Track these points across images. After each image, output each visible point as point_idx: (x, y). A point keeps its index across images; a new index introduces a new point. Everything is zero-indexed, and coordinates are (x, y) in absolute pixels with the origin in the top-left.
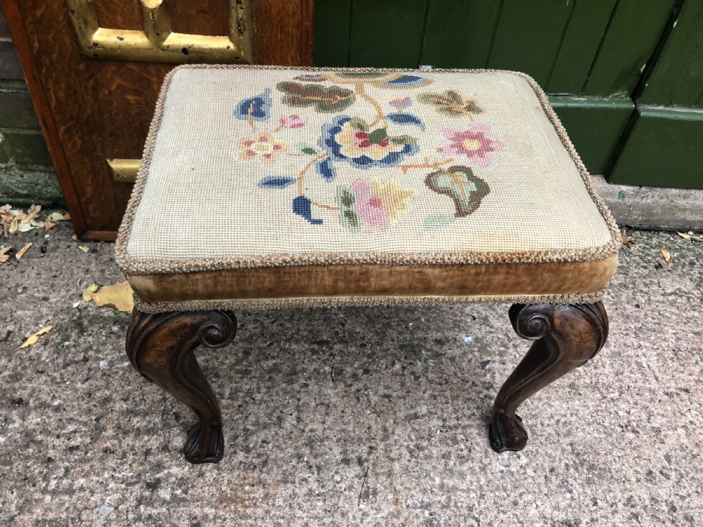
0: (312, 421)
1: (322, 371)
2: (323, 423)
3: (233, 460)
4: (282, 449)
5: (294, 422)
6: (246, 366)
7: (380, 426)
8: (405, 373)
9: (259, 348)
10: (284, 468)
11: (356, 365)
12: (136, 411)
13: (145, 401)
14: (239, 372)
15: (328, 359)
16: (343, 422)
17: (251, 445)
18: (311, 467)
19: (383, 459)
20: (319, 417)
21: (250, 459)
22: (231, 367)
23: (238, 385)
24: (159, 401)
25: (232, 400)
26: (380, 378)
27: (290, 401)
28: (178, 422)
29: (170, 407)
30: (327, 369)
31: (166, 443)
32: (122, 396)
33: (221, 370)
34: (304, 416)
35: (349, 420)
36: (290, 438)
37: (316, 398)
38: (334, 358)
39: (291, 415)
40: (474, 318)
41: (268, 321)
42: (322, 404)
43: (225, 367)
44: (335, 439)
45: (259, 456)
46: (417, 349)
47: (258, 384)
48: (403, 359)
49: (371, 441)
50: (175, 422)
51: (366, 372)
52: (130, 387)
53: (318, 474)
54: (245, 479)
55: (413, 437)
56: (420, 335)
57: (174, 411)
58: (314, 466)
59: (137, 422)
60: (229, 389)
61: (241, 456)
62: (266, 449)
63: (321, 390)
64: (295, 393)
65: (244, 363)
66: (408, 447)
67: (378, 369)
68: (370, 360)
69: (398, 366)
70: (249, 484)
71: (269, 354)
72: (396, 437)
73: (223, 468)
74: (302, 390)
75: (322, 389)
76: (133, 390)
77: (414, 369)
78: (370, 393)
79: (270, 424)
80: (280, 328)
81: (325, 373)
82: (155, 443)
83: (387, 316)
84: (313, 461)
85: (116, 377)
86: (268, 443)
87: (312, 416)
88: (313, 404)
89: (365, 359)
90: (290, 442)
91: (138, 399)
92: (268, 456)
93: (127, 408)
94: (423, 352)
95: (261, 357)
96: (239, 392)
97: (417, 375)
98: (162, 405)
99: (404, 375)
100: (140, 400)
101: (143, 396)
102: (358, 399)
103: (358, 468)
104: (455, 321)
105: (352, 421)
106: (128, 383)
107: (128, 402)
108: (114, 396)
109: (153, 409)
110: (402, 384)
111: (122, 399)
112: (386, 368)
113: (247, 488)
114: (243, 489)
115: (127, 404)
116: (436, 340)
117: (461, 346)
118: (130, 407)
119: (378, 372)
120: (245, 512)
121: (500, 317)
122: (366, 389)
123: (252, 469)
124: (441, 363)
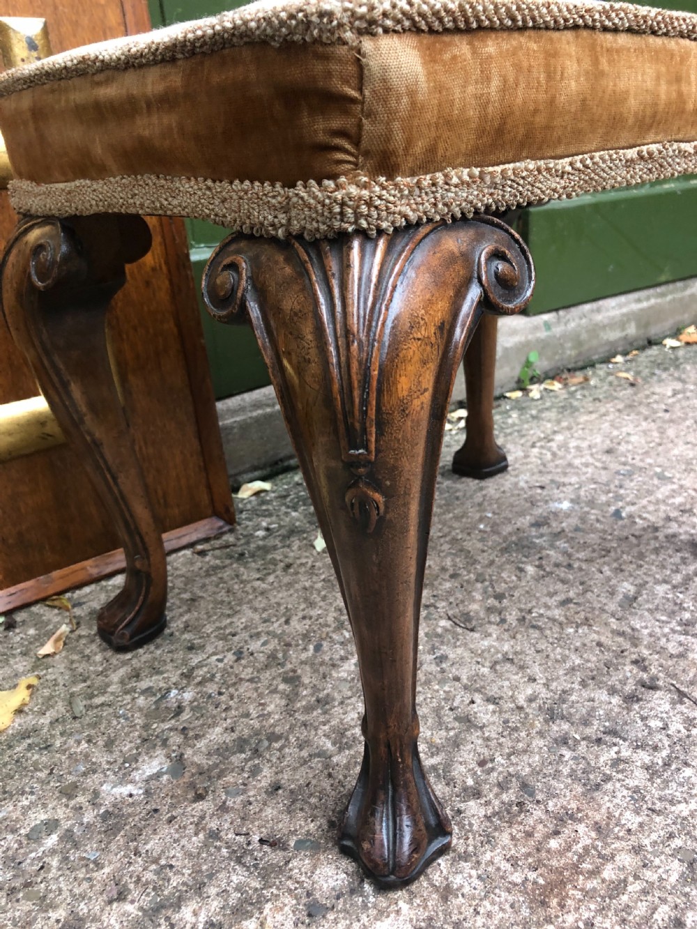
0: (514, 688)
1: (439, 630)
2: (533, 680)
3: (471, 825)
4: (525, 752)
5: (491, 707)
6: (312, 695)
7: (610, 635)
8: (548, 569)
9: (302, 663)
10: (566, 771)
11: (478, 596)
12: (168, 899)
13: (171, 867)
14: (308, 709)
15: (429, 614)
16: (557, 661)
17: (470, 782)
18: (599, 741)
19: (670, 663)
20: (516, 677)
21: (496, 802)
22: (289, 711)
23: (333, 722)
24: (206, 845)
25: (349, 748)
26: (527, 592)
27: (446, 688)
28: (285, 849)
29: (241, 839)
30: (444, 623)
31: (304, 900)
32: (105, 897)
33: (273, 726)
34: (493, 691)
35: (560, 654)
36: (516, 729)
37: (478, 663)
38: (436, 608)
39: (473, 702)
40: (542, 487)
41: (276, 625)
42: (496, 663)
43: (277, 717)
44: (576, 686)
45: (502, 786)
46: (525, 543)
48: (524, 559)
49: (626, 657)
50: (280, 854)
51: (499, 597)
52: (107, 870)
53: (625, 740)
54: (529, 835)
55: (664, 618)
56: (507, 529)
57: (256, 838)
58: (602, 735)
59: (195, 914)
60: (323, 739)
61: (474, 809)
62: (501, 769)
63: (470, 649)
64: (439, 676)
65: (305, 693)
66: (673, 631)
67: (511, 585)
68: (487, 583)
69: (530, 569)
70: (547, 837)
71: (331, 659)
72: (646, 632)
73: (471, 849)
74: (444, 665)
75: (472, 646)
76: (122, 869)
77: (553, 560)
78: (542, 611)
79: (456, 736)
80: (308, 622)
81: (446, 630)
82: (279, 917)
83: (441, 534)
84: (592, 730)
85: (51, 875)
86: (492, 760)
87: (506, 683)
88: (485, 670)
89: (479, 585)
90: (523, 734)
91: (149, 876)
92: (517, 776)
93: (141, 909)
94: (537, 541)
95: (322, 669)
96: (346, 730)
97: (565, 564)
98: (219, 849)
99: (552, 573)
100: (157, 873)
101: (156, 861)
102: (534, 627)
103: (659, 694)
104: (526, 500)
105: (567, 652)
106: (92, 866)
107: (130, 897)
108: (83, 908)
109: (204, 867)
110: (564, 582)
111: (110, 902)
112: (519, 579)
113: (554, 844)
114: (548, 851)
115: (132, 902)
116: (532, 525)
117: (567, 515)
118: (146, 901)
119: (515, 587)
120: (603, 881)
121: (565, 474)
122: (530, 612)
123: (521, 812)
124: (572, 538)
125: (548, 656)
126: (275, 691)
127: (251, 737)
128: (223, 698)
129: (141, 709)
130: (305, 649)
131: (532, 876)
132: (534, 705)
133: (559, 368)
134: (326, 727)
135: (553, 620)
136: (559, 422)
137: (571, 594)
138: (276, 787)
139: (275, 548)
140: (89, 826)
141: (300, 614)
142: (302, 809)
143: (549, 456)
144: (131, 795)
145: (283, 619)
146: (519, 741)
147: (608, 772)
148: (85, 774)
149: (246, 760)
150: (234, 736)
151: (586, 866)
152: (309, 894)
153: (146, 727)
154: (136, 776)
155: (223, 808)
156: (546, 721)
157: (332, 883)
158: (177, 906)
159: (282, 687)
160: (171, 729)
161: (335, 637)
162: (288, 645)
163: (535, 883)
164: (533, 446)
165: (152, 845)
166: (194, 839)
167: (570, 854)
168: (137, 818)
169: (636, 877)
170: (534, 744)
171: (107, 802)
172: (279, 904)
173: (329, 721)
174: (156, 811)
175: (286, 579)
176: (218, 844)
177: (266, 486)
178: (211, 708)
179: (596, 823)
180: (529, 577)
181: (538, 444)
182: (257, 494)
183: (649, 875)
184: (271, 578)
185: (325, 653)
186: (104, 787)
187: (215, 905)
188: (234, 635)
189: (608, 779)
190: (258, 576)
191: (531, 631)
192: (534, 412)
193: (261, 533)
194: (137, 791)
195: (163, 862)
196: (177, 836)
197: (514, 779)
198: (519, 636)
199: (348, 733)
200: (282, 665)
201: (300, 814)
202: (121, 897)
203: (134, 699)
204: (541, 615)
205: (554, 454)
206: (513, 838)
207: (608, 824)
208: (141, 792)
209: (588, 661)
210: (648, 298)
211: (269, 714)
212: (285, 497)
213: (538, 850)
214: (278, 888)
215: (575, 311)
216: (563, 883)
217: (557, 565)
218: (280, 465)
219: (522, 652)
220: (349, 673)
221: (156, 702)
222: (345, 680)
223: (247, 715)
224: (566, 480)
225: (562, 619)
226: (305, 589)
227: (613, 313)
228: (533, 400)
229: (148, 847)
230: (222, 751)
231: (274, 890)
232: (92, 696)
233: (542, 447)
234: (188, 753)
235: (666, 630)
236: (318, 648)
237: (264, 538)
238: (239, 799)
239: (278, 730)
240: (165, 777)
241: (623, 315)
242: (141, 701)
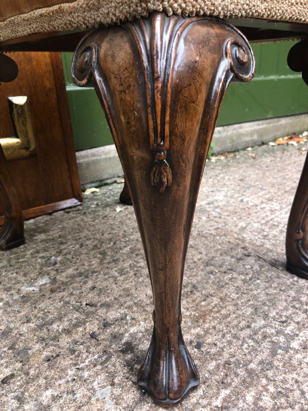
2: (201, 253)
4: (195, 276)
6: (111, 258)
7: (234, 239)
8: (211, 218)
9: (108, 248)
10: (211, 281)
12: (48, 322)
13: (49, 312)
14: (109, 263)
16: (211, 247)
18: (225, 272)
19: (256, 248)
22: (101, 263)
23: (119, 267)
24: (64, 306)
26: (202, 225)
28: (96, 307)
29: (78, 304)
31: (102, 322)
32: (21, 322)
33: (94, 268)
35: (213, 245)
36: (193, 269)
40: (212, 192)
41: (98, 236)
43: (96, 265)
44: (218, 255)
46: (203, 210)
47: (132, 260)
49: (239, 246)
50: (94, 308)
52: (23, 313)
53: (235, 272)
54: (194, 301)
55: (256, 234)
57: (84, 303)
58: (226, 270)
59: (58, 326)
60: (114, 272)
65: (108, 258)
66: (260, 238)
69: (204, 218)
70: (201, 301)
71: (120, 247)
76: (29, 313)
80: (111, 235)
84: (223, 269)
90: (195, 270)
91: (40, 315)
92: (192, 283)
93: (36, 325)
94: (208, 209)
95: (116, 250)
97: (218, 216)
98: (69, 307)
99: (213, 220)
100: (43, 314)
101: (43, 310)
102: (203, 237)
103: (250, 258)
104: (205, 196)
105: (216, 244)
106: (16, 312)
107: (32, 321)
108: (12, 325)
109: (63, 312)
110: (217, 222)
111: (24, 323)
112: (199, 221)
113: (203, 303)
114: (201, 306)
115: (33, 323)
116: (207, 204)
117: (221, 201)
118: (38, 323)
119: (197, 224)
120: (221, 314)
121: (222, 187)
122: (202, 232)
123: (191, 294)
124: (222, 208)
125: (208, 246)
126: (96, 257)
127: (84, 272)
128: (74, 259)
129: (39, 263)
130: (110, 244)
131: (193, 313)
132: (200, 261)
133: (224, 151)
134: (116, 269)
135: (211, 234)
136: (222, 170)
137: (220, 226)
138: (94, 288)
139: (99, 211)
140: (16, 300)
141: (108, 232)
142: (104, 294)
143: (216, 181)
144: (34, 290)
145: (101, 234)
146: (193, 272)
147: (227, 282)
148: (15, 284)
149: (82, 279)
150: (78, 271)
151: (216, 310)
152: (104, 320)
153: (41, 269)
154: (36, 284)
155: (72, 294)
156: (205, 266)
157: (114, 316)
158: (51, 324)
159: (99, 256)
160: (51, 270)
161: (122, 240)
162: (103, 242)
163: (194, 315)
164: (210, 178)
165: (42, 305)
166: (59, 303)
167: (209, 306)
168: (36, 297)
169: (234, 313)
170: (199, 273)
171: (23, 293)
172: (92, 323)
173: (117, 266)
174: (44, 295)
175: (103, 221)
176: (69, 305)
177: (97, 190)
178: (68, 262)
179: (221, 297)
180: (203, 221)
181: (213, 177)
182: (93, 193)
183: (239, 312)
184: (97, 221)
185: (118, 245)
186: (22, 288)
187: (66, 323)
188: (80, 239)
189: (227, 284)
190: (91, 220)
191: (202, 238)
192: (212, 167)
193: (93, 206)
194: (37, 289)
195: (46, 311)
196: (52, 303)
197: (190, 284)
198: (197, 239)
199: (125, 270)
200: (100, 249)
201: (103, 296)
202: (28, 321)
203: (36, 260)
204: (207, 233)
205: (219, 181)
206: (187, 302)
207: (225, 297)
208: (38, 289)
209: (224, 247)
210: (262, 124)
211: (93, 264)
212: (105, 194)
213: (197, 305)
214: (92, 318)
215: (231, 127)
216: (205, 315)
217: (215, 217)
218: (103, 182)
219: (198, 244)
220: (127, 251)
221: (46, 261)
222: (125, 254)
223: (84, 265)
224: (222, 189)
225: (215, 234)
226: (111, 224)
227: (247, 129)
228: (212, 162)
229: (40, 306)
230: (73, 277)
231: (91, 319)
232: (18, 259)
233: (214, 179)
234: (58, 277)
235: (257, 238)
236: (115, 243)
237: (95, 208)
238: (78, 291)
239: (96, 270)
240: (48, 285)
241: (252, 130)
242: (39, 260)
